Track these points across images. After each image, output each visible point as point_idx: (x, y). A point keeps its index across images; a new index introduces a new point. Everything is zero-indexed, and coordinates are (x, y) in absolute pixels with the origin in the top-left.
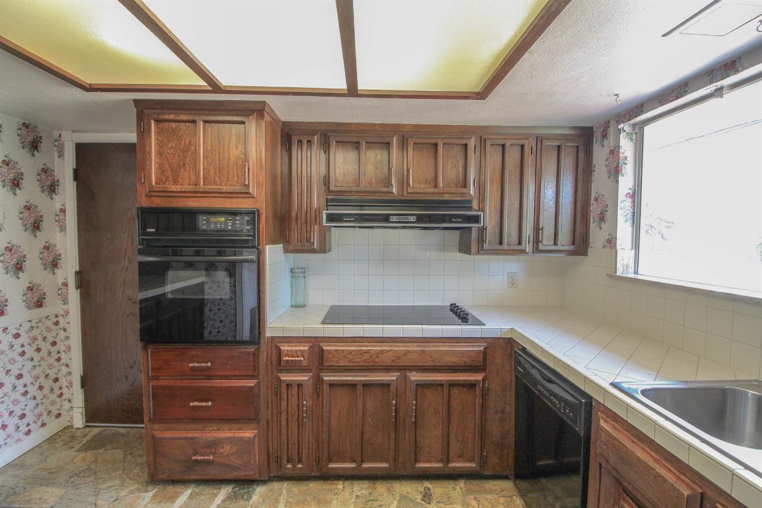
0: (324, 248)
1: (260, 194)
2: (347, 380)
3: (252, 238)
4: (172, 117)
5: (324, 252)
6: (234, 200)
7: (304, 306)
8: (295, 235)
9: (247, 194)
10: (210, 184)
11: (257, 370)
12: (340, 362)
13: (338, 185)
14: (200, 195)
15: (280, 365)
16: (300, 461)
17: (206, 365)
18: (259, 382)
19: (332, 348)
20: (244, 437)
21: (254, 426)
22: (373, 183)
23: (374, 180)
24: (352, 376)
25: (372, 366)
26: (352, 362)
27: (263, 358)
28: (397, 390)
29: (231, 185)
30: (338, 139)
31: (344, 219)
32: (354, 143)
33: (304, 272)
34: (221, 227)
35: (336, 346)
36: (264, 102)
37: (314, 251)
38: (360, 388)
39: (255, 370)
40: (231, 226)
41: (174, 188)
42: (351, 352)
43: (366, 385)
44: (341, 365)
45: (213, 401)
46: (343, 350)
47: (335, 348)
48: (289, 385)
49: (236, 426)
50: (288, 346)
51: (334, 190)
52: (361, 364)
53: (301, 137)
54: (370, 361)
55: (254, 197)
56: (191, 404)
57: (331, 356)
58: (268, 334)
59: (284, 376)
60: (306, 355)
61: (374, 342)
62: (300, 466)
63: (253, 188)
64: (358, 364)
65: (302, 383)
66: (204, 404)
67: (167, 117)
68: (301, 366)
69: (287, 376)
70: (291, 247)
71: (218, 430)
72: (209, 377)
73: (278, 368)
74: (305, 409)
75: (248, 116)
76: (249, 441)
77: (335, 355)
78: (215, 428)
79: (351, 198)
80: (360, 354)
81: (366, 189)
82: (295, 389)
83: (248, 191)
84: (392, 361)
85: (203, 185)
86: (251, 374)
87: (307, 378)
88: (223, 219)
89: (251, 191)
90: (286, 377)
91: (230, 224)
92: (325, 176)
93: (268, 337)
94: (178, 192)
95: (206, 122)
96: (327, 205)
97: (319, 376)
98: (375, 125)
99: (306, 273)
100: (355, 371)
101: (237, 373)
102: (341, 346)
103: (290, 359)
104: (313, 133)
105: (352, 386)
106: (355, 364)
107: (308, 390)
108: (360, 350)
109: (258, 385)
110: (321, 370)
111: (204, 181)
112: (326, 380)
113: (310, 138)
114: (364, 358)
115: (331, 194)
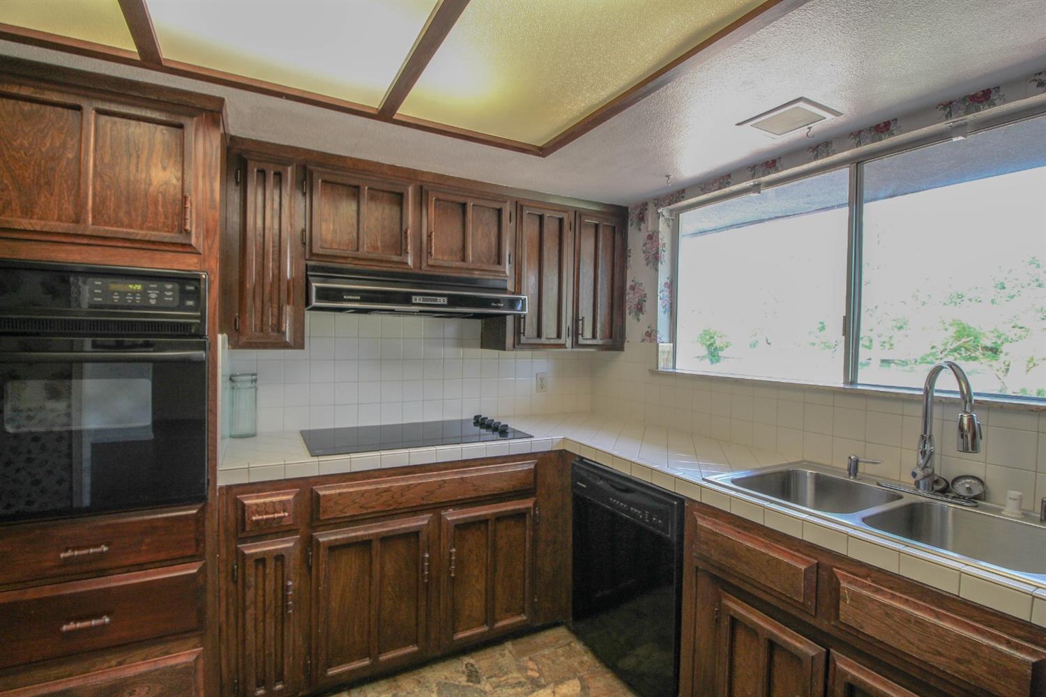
0: (299, 344)
1: (210, 249)
2: (357, 537)
3: (198, 321)
4: (25, 91)
5: (302, 346)
6: (158, 255)
7: (254, 435)
8: (252, 321)
9: (186, 248)
10: (106, 224)
11: (202, 545)
12: (346, 510)
13: (325, 246)
14: (85, 241)
15: (244, 530)
16: (280, 678)
17: (98, 550)
18: (205, 565)
19: (333, 492)
20: (177, 665)
21: (196, 640)
22: (378, 248)
23: (379, 244)
24: (365, 529)
25: (395, 509)
26: (364, 508)
27: (212, 524)
28: (428, 537)
29: (150, 229)
30: (327, 177)
31: (345, 297)
32: (350, 186)
33: (255, 381)
34: (134, 300)
35: (339, 487)
36: (221, 101)
37: (286, 346)
38: (376, 545)
39: (198, 546)
40: (156, 298)
41: (25, 223)
42: (363, 493)
43: (386, 539)
44: (348, 515)
45: (109, 614)
46: (351, 493)
47: (338, 491)
48: (261, 561)
49: (159, 648)
50: (258, 497)
51: (321, 253)
52: (377, 509)
53: (263, 166)
54: (391, 502)
55: (200, 254)
56: (65, 628)
57: (332, 504)
58: (221, 482)
59: (250, 548)
60: (290, 507)
61: (395, 475)
62: (279, 687)
63: (197, 238)
64: (374, 510)
65: (283, 553)
66: (93, 622)
67: (15, 90)
68: (282, 526)
69: (256, 547)
70: (243, 339)
71: (120, 664)
72: (102, 573)
73: (240, 536)
75: (191, 116)
76: (188, 670)
77: (339, 502)
78: (114, 662)
79: (345, 266)
80: (377, 495)
81: (370, 256)
82: (271, 565)
83: (187, 242)
84: (423, 499)
85: (93, 224)
86: (190, 553)
87: (291, 544)
88: (139, 287)
89: (193, 242)
90: (252, 549)
91: (153, 296)
92: (304, 231)
93: (221, 488)
94: (35, 232)
95: (100, 112)
96: (307, 275)
97: (311, 537)
98: (383, 165)
100: (367, 521)
101: (162, 556)
102: (348, 486)
103: (265, 517)
104: (286, 163)
105: (364, 544)
106: (370, 511)
107: (292, 563)
108: (377, 489)
109: (202, 571)
110: (315, 529)
111: (94, 217)
112: (324, 542)
113: (279, 169)
114: (382, 500)
115: (314, 258)
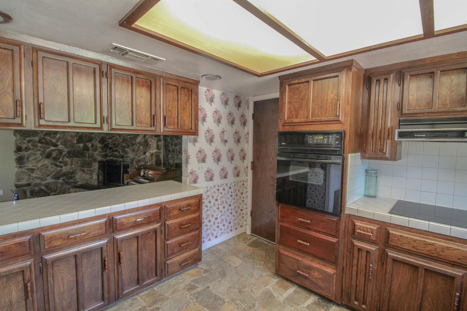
0: (394, 157)
1: (346, 121)
2: (409, 261)
3: (339, 149)
4: (296, 81)
5: (395, 160)
6: (329, 126)
7: (375, 197)
8: (370, 148)
9: (338, 121)
10: (315, 117)
11: (338, 233)
12: (404, 245)
13: (411, 108)
14: (309, 123)
15: (354, 234)
16: (364, 303)
17: (307, 221)
18: (339, 241)
19: (397, 233)
20: (327, 272)
21: (334, 267)
22: (447, 105)
23: (448, 102)
24: (415, 259)
25: (436, 257)
26: (415, 248)
27: (342, 227)
28: (462, 285)
29: (327, 116)
30: (412, 73)
31: (415, 135)
32: (428, 73)
33: (377, 173)
34: (320, 142)
35: (401, 232)
36: (353, 60)
37: (386, 159)
38: (421, 272)
39: (336, 232)
41: (296, 120)
42: (415, 241)
43: (428, 271)
44: (405, 248)
45: (310, 243)
46: (408, 237)
47: (400, 234)
48: (360, 250)
49: (322, 262)
50: (361, 223)
51: (408, 113)
52: (424, 252)
53: (379, 78)
54: (434, 252)
55: (342, 123)
56: (298, 241)
57: (396, 239)
58: (347, 212)
59: (356, 242)
60: (375, 233)
61: (439, 238)
62: (364, 306)
63: (342, 117)
64: (422, 252)
65: (370, 251)
66: (305, 243)
67: (294, 82)
68: (370, 239)
69: (359, 243)
70: (367, 155)
71: (312, 261)
72: (309, 229)
73: (353, 236)
74: (371, 270)
75: (341, 71)
76: (330, 275)
77: (400, 239)
78: (310, 259)
79: (423, 118)
80: (424, 244)
81: (440, 110)
82: (364, 254)
83: (338, 119)
84: (459, 259)
85: (311, 118)
86: (334, 234)
87: (374, 249)
88: (322, 137)
89: (340, 119)
90: (358, 243)
91: (326, 140)
92: (399, 103)
93: (347, 214)
94: (297, 123)
95: (314, 80)
96: (399, 125)
97: (384, 251)
99: (378, 174)
100: (418, 256)
101: (325, 231)
102: (406, 234)
103: (362, 232)
104: (389, 73)
105: (415, 268)
106: (418, 251)
107: (374, 257)
108: (424, 241)
109: (337, 242)
110: (387, 247)
111: (312, 115)
112: (390, 255)
113: (386, 76)
114: (427, 249)
115: (404, 116)
